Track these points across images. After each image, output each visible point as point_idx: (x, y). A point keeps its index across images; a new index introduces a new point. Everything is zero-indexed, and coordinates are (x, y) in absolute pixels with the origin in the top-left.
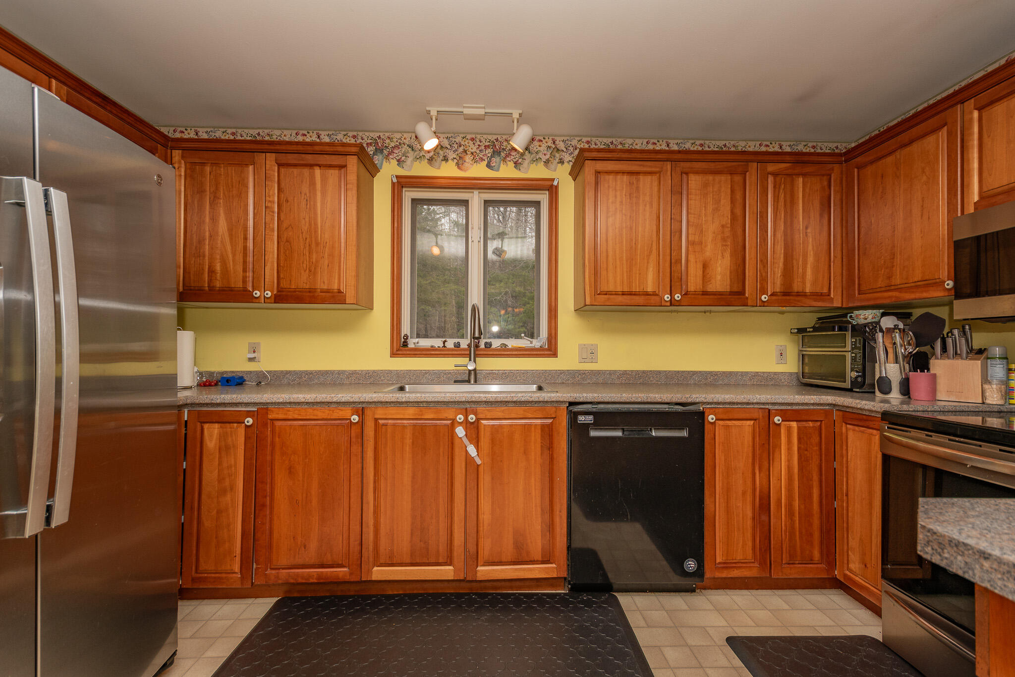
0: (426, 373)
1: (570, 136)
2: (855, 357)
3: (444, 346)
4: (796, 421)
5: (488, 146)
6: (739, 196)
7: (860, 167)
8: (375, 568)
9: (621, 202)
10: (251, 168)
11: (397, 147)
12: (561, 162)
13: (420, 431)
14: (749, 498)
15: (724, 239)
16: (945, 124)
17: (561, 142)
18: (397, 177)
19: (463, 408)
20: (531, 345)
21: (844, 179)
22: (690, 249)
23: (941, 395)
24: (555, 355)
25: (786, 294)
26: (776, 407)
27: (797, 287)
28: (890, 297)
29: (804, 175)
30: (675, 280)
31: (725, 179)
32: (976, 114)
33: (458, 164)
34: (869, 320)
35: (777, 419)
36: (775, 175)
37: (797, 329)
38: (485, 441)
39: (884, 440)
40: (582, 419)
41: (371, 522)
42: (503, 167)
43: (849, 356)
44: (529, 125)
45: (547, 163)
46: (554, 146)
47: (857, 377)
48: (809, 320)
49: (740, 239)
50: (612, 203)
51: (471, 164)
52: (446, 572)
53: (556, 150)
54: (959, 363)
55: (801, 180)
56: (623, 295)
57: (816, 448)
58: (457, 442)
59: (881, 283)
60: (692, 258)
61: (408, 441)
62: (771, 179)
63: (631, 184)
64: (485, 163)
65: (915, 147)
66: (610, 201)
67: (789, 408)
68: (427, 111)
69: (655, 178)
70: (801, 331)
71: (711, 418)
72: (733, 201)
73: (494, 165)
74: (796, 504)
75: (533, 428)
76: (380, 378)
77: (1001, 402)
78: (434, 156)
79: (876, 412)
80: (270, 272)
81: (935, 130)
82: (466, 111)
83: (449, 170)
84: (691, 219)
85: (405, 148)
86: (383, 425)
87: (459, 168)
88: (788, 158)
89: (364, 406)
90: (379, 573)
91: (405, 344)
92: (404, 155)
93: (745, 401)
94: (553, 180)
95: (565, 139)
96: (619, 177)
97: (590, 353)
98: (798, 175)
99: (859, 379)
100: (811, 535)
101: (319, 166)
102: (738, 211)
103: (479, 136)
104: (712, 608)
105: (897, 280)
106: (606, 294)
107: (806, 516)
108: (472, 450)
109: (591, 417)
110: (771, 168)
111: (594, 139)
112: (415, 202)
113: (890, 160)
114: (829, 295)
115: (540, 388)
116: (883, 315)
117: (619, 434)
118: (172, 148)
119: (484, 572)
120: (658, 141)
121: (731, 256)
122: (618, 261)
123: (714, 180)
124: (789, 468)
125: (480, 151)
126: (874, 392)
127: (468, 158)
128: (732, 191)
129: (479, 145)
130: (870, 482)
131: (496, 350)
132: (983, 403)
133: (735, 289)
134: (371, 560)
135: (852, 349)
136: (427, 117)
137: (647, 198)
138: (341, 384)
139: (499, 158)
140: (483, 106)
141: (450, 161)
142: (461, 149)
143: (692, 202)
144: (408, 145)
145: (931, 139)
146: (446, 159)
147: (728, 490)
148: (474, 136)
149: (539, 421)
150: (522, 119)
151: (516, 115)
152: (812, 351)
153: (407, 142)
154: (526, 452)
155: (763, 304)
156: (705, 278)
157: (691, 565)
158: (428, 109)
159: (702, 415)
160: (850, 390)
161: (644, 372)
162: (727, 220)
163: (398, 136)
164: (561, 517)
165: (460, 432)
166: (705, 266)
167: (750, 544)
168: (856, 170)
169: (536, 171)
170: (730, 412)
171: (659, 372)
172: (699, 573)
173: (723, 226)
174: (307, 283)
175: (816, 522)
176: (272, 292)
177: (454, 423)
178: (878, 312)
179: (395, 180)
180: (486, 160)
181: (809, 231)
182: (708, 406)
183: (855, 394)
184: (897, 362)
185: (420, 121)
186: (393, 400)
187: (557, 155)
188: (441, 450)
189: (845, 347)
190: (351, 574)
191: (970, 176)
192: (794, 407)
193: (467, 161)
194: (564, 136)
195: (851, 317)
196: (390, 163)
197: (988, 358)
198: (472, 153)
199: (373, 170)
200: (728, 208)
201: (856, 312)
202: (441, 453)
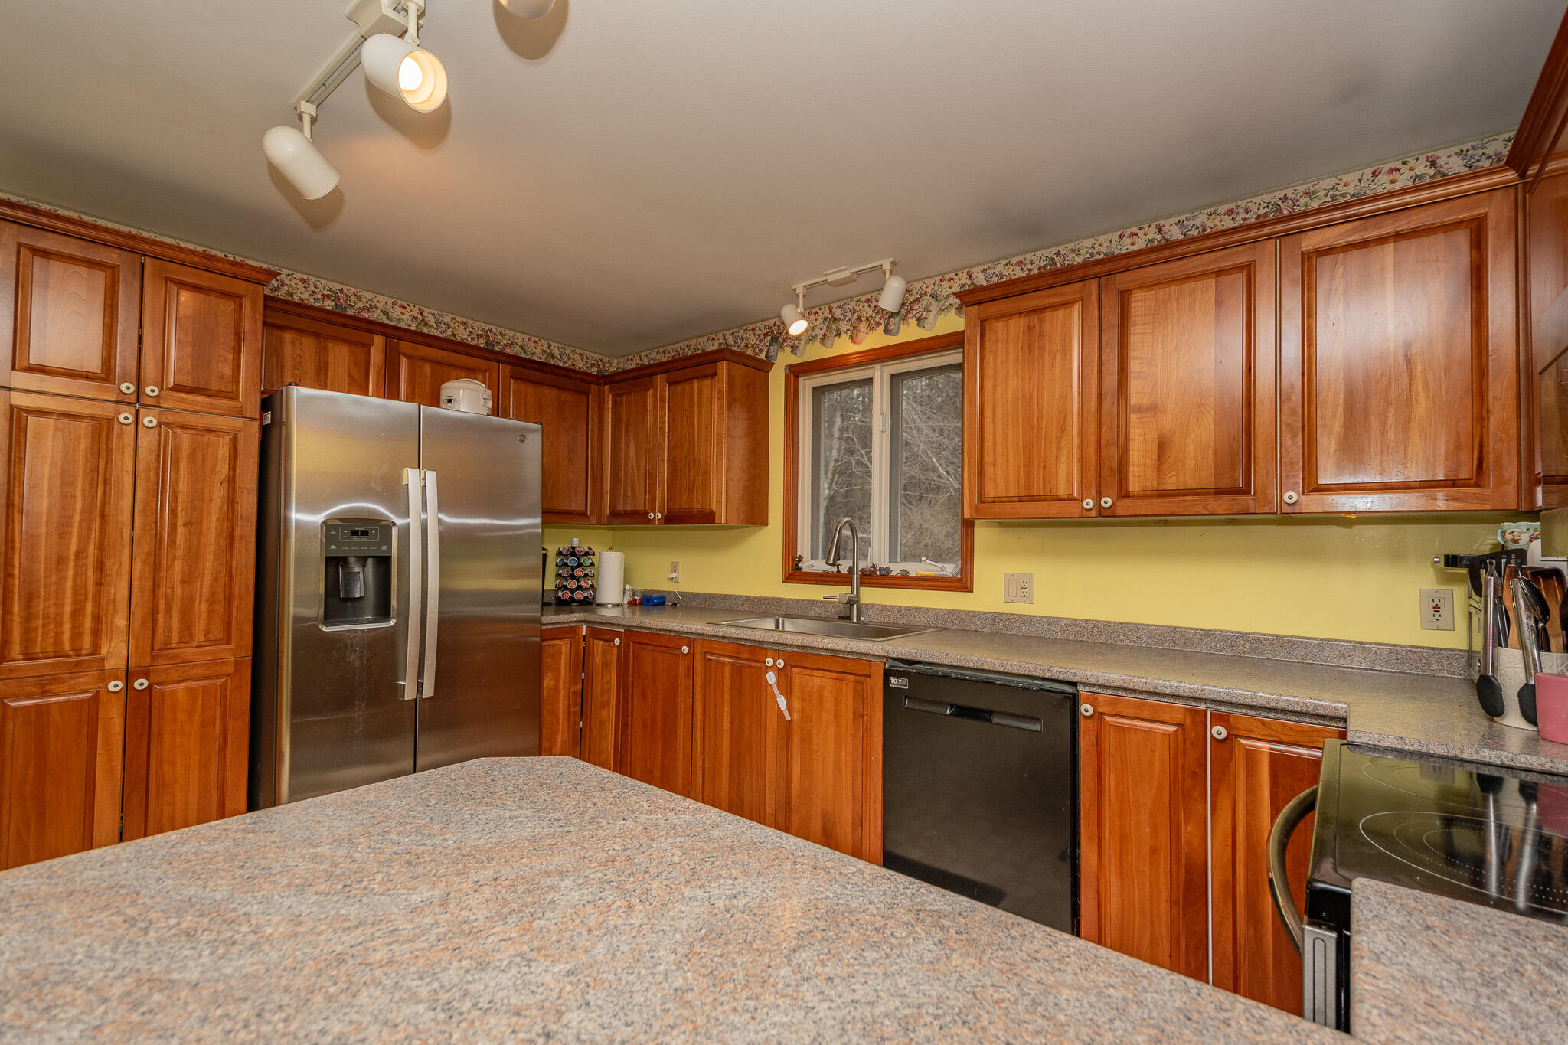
10: (651, 391)
24: (970, 590)
33: (851, 337)
50: (1003, 363)
64: (882, 327)
80: (662, 492)
82: (830, 279)
95: (986, 267)
101: (697, 378)
112: (818, 391)
118: (605, 384)
120: (1141, 229)
127: (863, 326)
131: (895, 578)
138: (737, 612)
146: (838, 334)
148: (869, 296)
151: (887, 266)
176: (662, 513)
182: (1087, 689)
199: (763, 367)
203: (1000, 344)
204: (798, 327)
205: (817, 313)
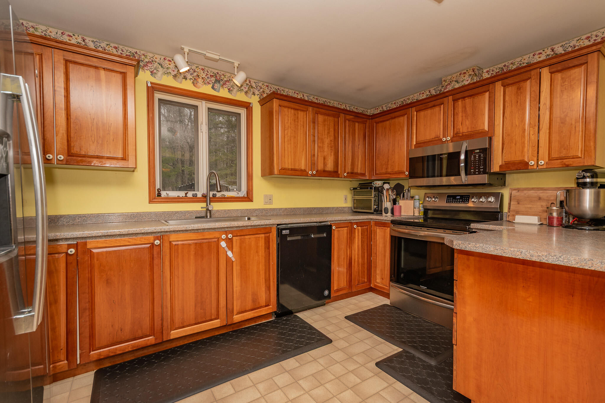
0: (176, 213)
1: (258, 81)
2: (376, 200)
3: (186, 196)
4: (360, 226)
5: (213, 76)
6: (336, 128)
7: (377, 123)
8: (172, 332)
9: (291, 123)
11: (151, 62)
12: (254, 94)
13: (199, 246)
14: (345, 261)
15: (331, 147)
16: (406, 114)
17: (253, 83)
18: (151, 83)
19: (224, 231)
20: (237, 195)
21: (370, 126)
22: (319, 150)
23: (402, 214)
25: (352, 173)
26: (354, 221)
27: (355, 171)
28: (387, 176)
29: (358, 122)
30: (313, 165)
31: (331, 118)
32: (415, 113)
33: (193, 83)
34: (380, 185)
35: (355, 226)
36: (349, 120)
37: (353, 188)
38: (236, 248)
39: (392, 230)
40: (284, 232)
41: (169, 306)
42: (221, 90)
43: (373, 199)
44: (244, 72)
45: (246, 93)
46: (250, 84)
47: (377, 207)
48: (356, 184)
49: (337, 147)
51: (202, 85)
52: (216, 323)
53: (251, 86)
54: (407, 201)
55: (357, 124)
56: (291, 170)
57: (366, 237)
58: (221, 251)
59: (384, 171)
60: (319, 154)
61: (192, 253)
62: (347, 122)
63: (295, 115)
64: (211, 85)
65: (396, 120)
66: (286, 122)
67: (358, 221)
68: (181, 47)
69: (305, 113)
70: (354, 189)
71: (334, 227)
72: (334, 130)
73: (216, 88)
74: (360, 260)
75: (261, 239)
76: (143, 217)
77: (418, 215)
78: (177, 74)
79: (388, 221)
81: (403, 115)
82: (208, 55)
83: (187, 85)
84: (319, 136)
85: (156, 65)
86: (176, 245)
87: (194, 85)
88: (353, 114)
89: (162, 234)
90: (175, 334)
91: (159, 195)
92: (155, 69)
93: (345, 219)
94: (250, 103)
95: (256, 81)
96: (290, 110)
97: (269, 199)
98: (356, 122)
99: (377, 209)
100: (364, 272)
102: (336, 135)
103: (206, 68)
104: (334, 309)
105: (389, 170)
106: (284, 169)
107: (363, 264)
108: (230, 254)
109: (288, 231)
110: (348, 117)
111: (270, 85)
113: (388, 122)
114: (365, 174)
115: (249, 219)
116: (384, 183)
117: (299, 238)
119: (237, 318)
121: (334, 155)
122: (289, 152)
123: (328, 119)
124: (358, 246)
125: (207, 77)
126: (382, 214)
127: (200, 80)
128: (334, 125)
129: (207, 74)
130: (385, 247)
131: (219, 198)
132: (414, 215)
133: (335, 170)
134: (169, 327)
135: (374, 196)
136: (181, 51)
137: (302, 123)
139: (219, 84)
140: (219, 54)
141: (188, 80)
142: (195, 74)
143: (319, 128)
144: (158, 63)
145: (402, 118)
147: (339, 258)
149: (263, 235)
150: (240, 68)
151: (236, 65)
152: (357, 197)
153: (157, 60)
154: (257, 252)
155: (345, 177)
156: (325, 164)
157: (326, 293)
158: (183, 46)
159: (330, 226)
160: (373, 213)
161: (294, 208)
162: (332, 138)
163: (151, 55)
164: (274, 282)
165: (223, 244)
166: (324, 159)
167: (346, 279)
168: (375, 123)
169: (241, 97)
170: (340, 225)
171: (301, 208)
172: (329, 296)
173: (331, 141)
174: (95, 152)
175: (366, 266)
177: (219, 240)
178: (382, 182)
179: (149, 85)
180: (211, 84)
181: (359, 146)
183: (374, 214)
184: (390, 201)
185: (177, 53)
186: (183, 229)
187: (252, 90)
188: (212, 256)
189: (371, 196)
190: (156, 339)
191: (413, 135)
192: (360, 221)
193: (200, 82)
194: (255, 80)
195: (373, 183)
196: (145, 72)
197: (414, 200)
198: (203, 78)
200: (333, 133)
201: (375, 182)
202: (212, 258)
203: (286, 116)
204: (184, 69)
205: (170, 61)
